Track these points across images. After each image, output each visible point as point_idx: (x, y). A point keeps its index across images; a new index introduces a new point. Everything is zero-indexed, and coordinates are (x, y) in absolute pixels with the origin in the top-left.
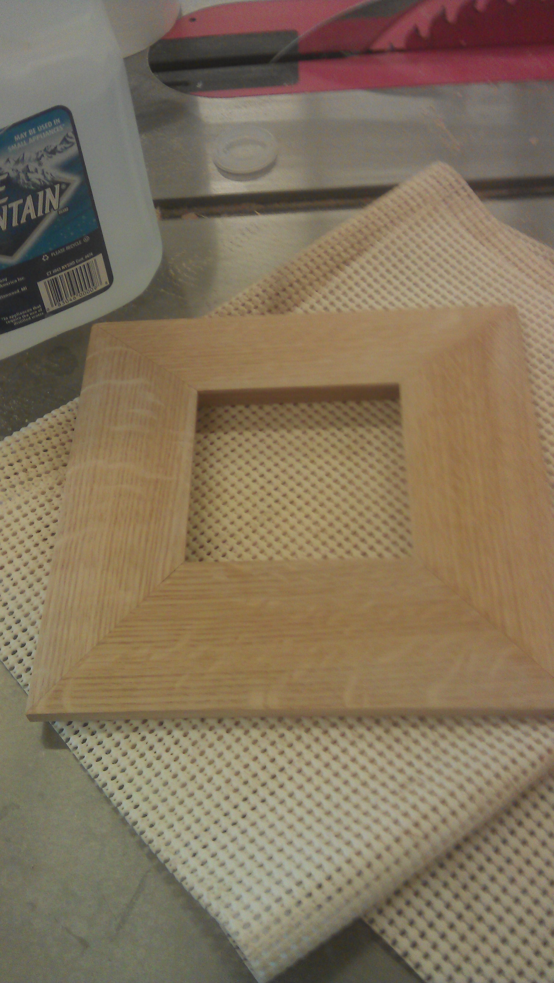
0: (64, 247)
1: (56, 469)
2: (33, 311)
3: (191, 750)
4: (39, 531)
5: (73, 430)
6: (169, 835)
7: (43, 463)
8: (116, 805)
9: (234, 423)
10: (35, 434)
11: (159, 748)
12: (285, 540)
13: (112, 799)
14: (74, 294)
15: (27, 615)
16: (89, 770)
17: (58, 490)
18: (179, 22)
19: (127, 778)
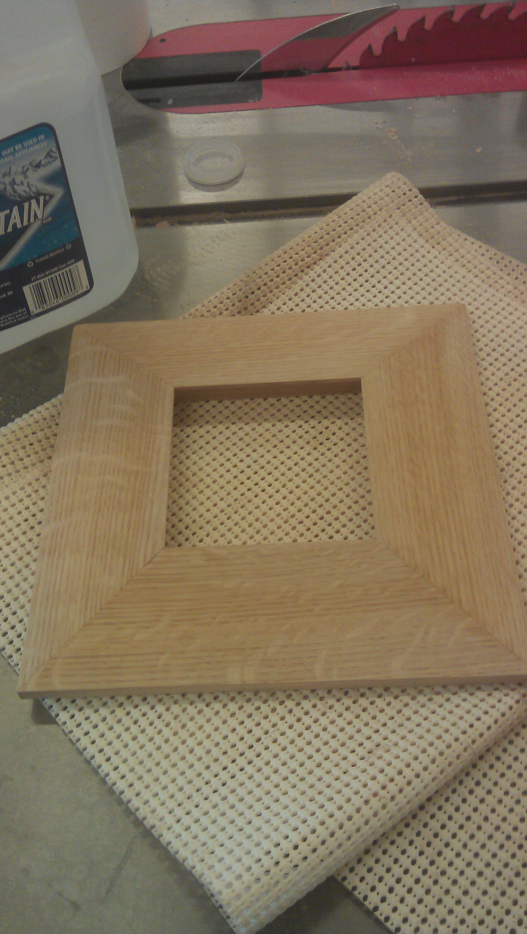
0: (48, 253)
1: (42, 461)
2: (18, 313)
3: (173, 724)
4: (26, 520)
5: (58, 424)
6: (154, 803)
7: (29, 456)
8: (103, 777)
9: (208, 417)
10: (21, 429)
11: (144, 723)
12: (258, 525)
13: (100, 770)
14: (57, 298)
15: (16, 599)
16: (78, 744)
17: (44, 481)
18: (150, 42)
19: (114, 751)
